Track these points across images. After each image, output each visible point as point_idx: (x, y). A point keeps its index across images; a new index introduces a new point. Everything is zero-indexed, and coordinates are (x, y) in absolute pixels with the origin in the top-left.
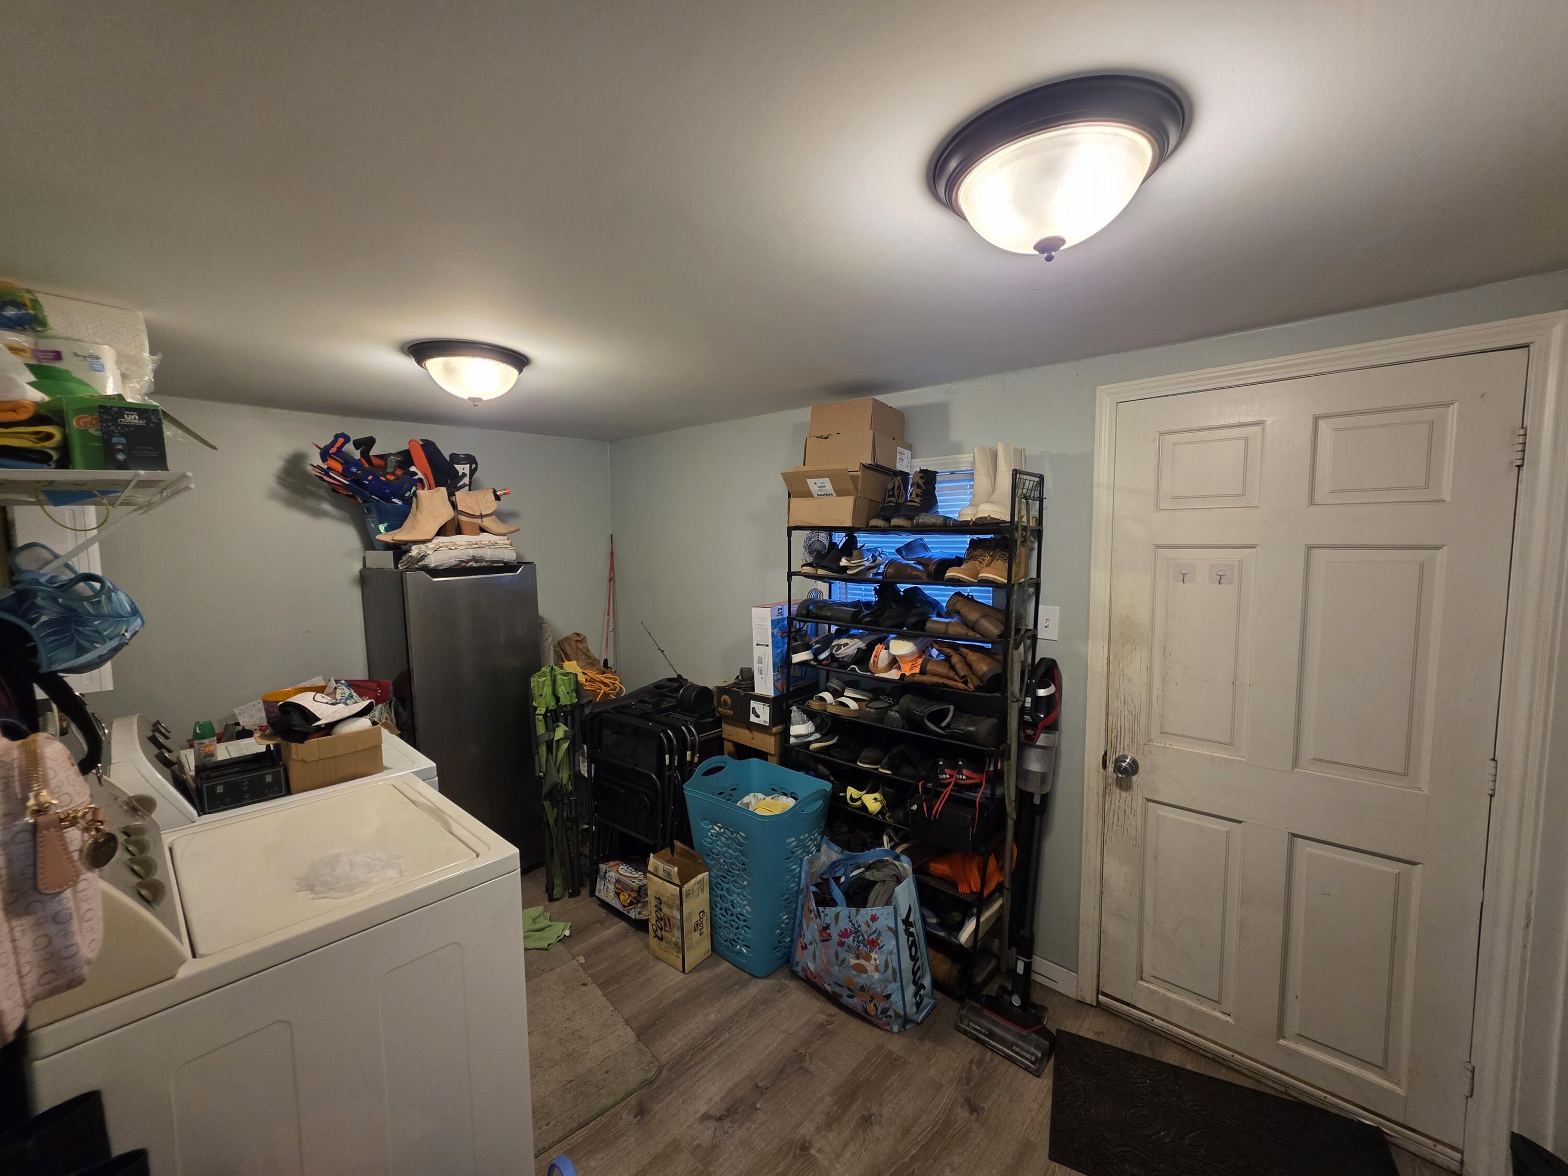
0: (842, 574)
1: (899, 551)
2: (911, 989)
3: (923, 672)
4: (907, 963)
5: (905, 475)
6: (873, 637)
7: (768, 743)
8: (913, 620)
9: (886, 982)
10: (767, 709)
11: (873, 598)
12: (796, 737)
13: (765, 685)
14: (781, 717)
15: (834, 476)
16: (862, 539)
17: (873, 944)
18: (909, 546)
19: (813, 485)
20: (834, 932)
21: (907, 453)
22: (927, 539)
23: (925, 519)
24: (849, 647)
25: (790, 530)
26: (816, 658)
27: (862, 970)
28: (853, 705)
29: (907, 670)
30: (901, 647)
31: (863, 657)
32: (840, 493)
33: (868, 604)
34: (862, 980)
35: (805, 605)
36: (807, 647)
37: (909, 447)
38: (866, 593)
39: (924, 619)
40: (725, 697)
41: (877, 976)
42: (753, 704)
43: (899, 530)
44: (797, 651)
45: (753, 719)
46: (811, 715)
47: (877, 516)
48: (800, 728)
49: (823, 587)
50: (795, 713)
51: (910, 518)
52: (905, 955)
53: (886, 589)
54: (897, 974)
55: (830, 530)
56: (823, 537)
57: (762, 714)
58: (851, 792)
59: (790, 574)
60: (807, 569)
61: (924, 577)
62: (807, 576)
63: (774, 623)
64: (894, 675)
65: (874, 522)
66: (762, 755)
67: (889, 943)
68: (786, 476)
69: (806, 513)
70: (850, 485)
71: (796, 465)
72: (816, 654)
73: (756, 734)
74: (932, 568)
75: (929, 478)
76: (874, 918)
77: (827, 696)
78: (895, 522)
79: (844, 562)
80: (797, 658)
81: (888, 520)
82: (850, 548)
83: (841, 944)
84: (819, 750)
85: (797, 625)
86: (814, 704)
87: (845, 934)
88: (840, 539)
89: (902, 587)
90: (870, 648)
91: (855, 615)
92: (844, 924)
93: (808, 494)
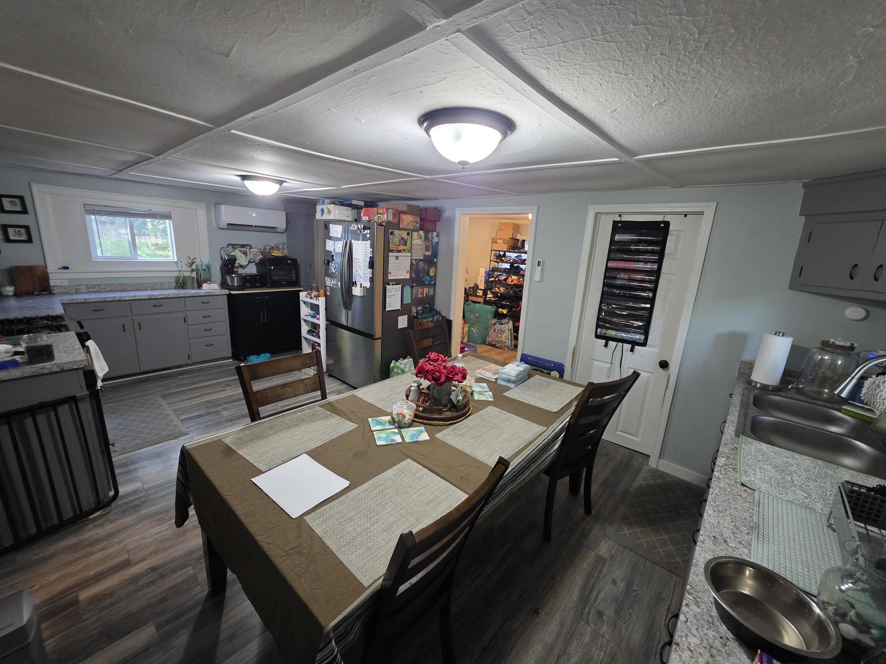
0: (502, 261)
1: (516, 257)
2: (510, 342)
3: (518, 282)
4: (510, 337)
5: (518, 240)
6: (508, 276)
7: (481, 300)
8: (517, 272)
9: (505, 339)
10: (482, 292)
11: (509, 267)
12: (489, 298)
13: (482, 286)
14: (485, 293)
15: (503, 240)
16: (507, 254)
17: (504, 332)
18: (518, 256)
19: (498, 241)
20: (496, 330)
21: (520, 235)
22: (522, 255)
23: (522, 250)
24: (503, 278)
25: (491, 250)
26: (495, 280)
27: (501, 337)
28: (503, 291)
29: (515, 282)
30: (514, 277)
31: (505, 280)
32: (504, 243)
33: (507, 269)
34: (501, 340)
35: (493, 268)
36: (493, 277)
37: (520, 233)
38: (507, 266)
39: (519, 273)
40: (471, 289)
41: (504, 338)
42: (478, 291)
43: (516, 252)
44: (490, 278)
45: (478, 294)
46: (492, 293)
47: (512, 249)
48: (490, 295)
49: (496, 264)
50: (489, 292)
51: (519, 250)
52: (510, 335)
53: (512, 265)
54: (508, 338)
55: (499, 251)
56: (498, 252)
57: (480, 293)
58: (500, 309)
59: (491, 261)
60: (495, 260)
61: (520, 263)
62: (494, 261)
63: (485, 272)
64: (512, 283)
65: (511, 250)
66: (479, 303)
67: (507, 332)
68: (492, 238)
69: (496, 247)
70: (506, 242)
71: (494, 236)
72: (495, 279)
73: (478, 298)
74: (522, 261)
75: (524, 241)
76: (505, 327)
77: (497, 289)
78: (516, 251)
79: (503, 259)
80: (490, 280)
81: (514, 250)
82: (504, 255)
83: (498, 332)
84: (494, 300)
85: (490, 272)
86: (493, 290)
87: (499, 330)
88: (502, 253)
89: (515, 265)
90: (507, 278)
91: (505, 270)
92: (499, 328)
93: (497, 243)
